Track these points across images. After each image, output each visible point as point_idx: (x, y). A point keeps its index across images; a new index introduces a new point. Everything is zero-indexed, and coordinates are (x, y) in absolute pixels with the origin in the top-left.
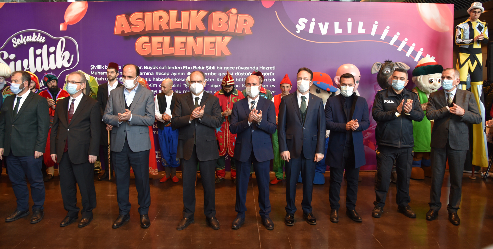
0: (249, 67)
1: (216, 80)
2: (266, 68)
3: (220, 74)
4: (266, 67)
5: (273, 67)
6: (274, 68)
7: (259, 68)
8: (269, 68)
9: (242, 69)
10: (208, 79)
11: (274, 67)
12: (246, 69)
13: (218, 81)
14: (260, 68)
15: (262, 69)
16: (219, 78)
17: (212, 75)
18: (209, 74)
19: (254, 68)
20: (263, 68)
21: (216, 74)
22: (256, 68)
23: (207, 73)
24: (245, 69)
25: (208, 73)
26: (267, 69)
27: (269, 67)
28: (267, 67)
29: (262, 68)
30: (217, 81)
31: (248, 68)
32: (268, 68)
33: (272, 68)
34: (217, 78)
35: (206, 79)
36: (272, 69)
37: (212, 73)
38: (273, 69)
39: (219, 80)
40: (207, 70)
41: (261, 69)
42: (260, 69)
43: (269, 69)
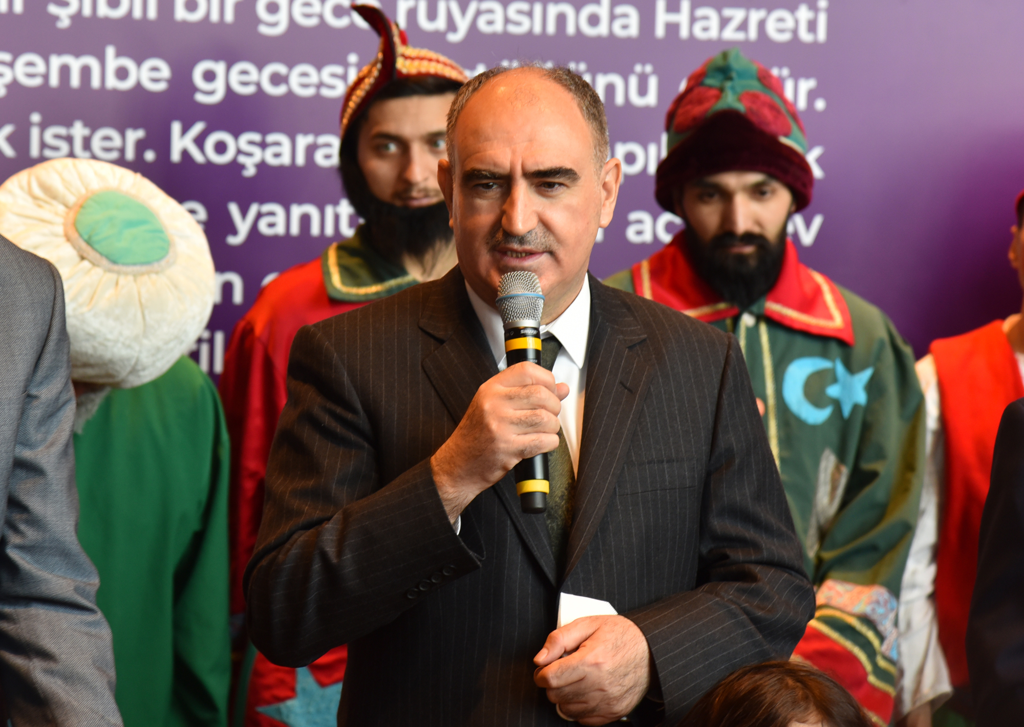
0: (538, 8)
1: (164, 147)
2: (724, 22)
3: (210, 76)
4: (727, 12)
5: (804, 14)
6: (812, 26)
7: (647, 21)
8: (762, 24)
9: (463, 25)
10: (69, 124)
11: (813, 7)
12: (507, 21)
13: (185, 154)
14: (662, 18)
15: (684, 33)
16: (198, 127)
17: (112, 82)
18: (86, 72)
19: (594, 20)
20: (693, 20)
21: (165, 72)
22: (613, 17)
23: (56, 62)
24: (498, 27)
25: (75, 64)
26: (740, 36)
27: (755, 16)
28: (737, 15)
29: (682, 18)
30: (176, 156)
31: (530, 14)
32: (743, 26)
33: (790, 24)
34: (176, 127)
35: (43, 126)
36: (795, 32)
37: (113, 61)
38: (805, 36)
39: (200, 141)
40: (56, 18)
41: (673, 28)
42: (660, 31)
43: (753, 34)
